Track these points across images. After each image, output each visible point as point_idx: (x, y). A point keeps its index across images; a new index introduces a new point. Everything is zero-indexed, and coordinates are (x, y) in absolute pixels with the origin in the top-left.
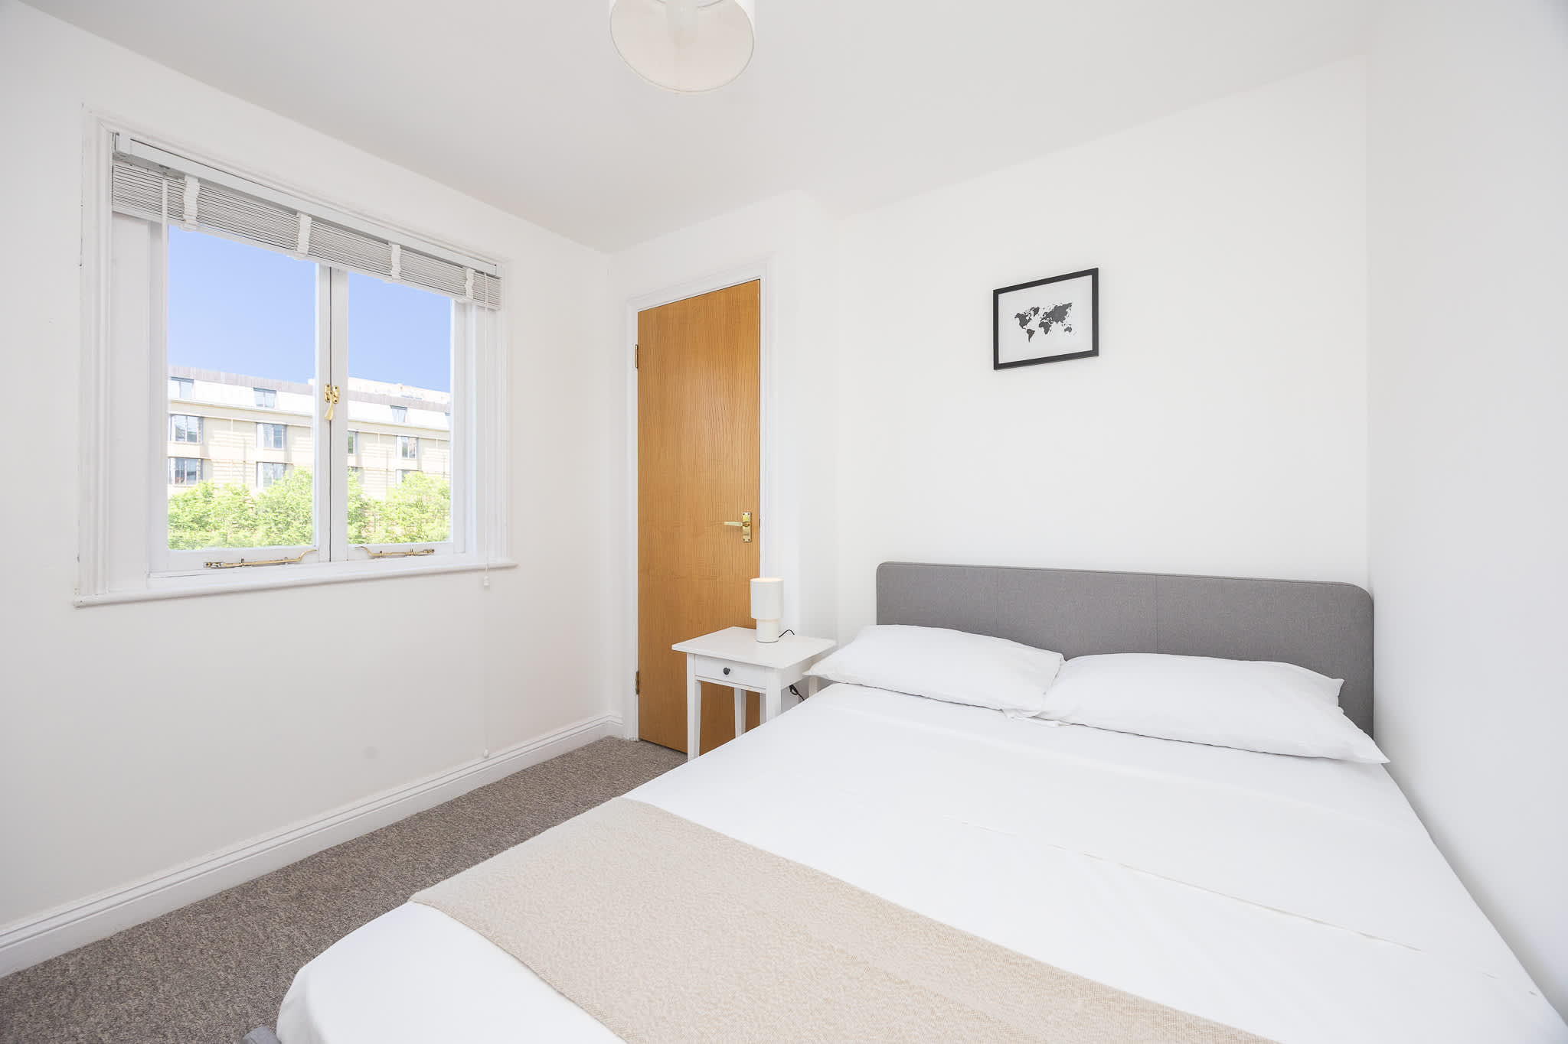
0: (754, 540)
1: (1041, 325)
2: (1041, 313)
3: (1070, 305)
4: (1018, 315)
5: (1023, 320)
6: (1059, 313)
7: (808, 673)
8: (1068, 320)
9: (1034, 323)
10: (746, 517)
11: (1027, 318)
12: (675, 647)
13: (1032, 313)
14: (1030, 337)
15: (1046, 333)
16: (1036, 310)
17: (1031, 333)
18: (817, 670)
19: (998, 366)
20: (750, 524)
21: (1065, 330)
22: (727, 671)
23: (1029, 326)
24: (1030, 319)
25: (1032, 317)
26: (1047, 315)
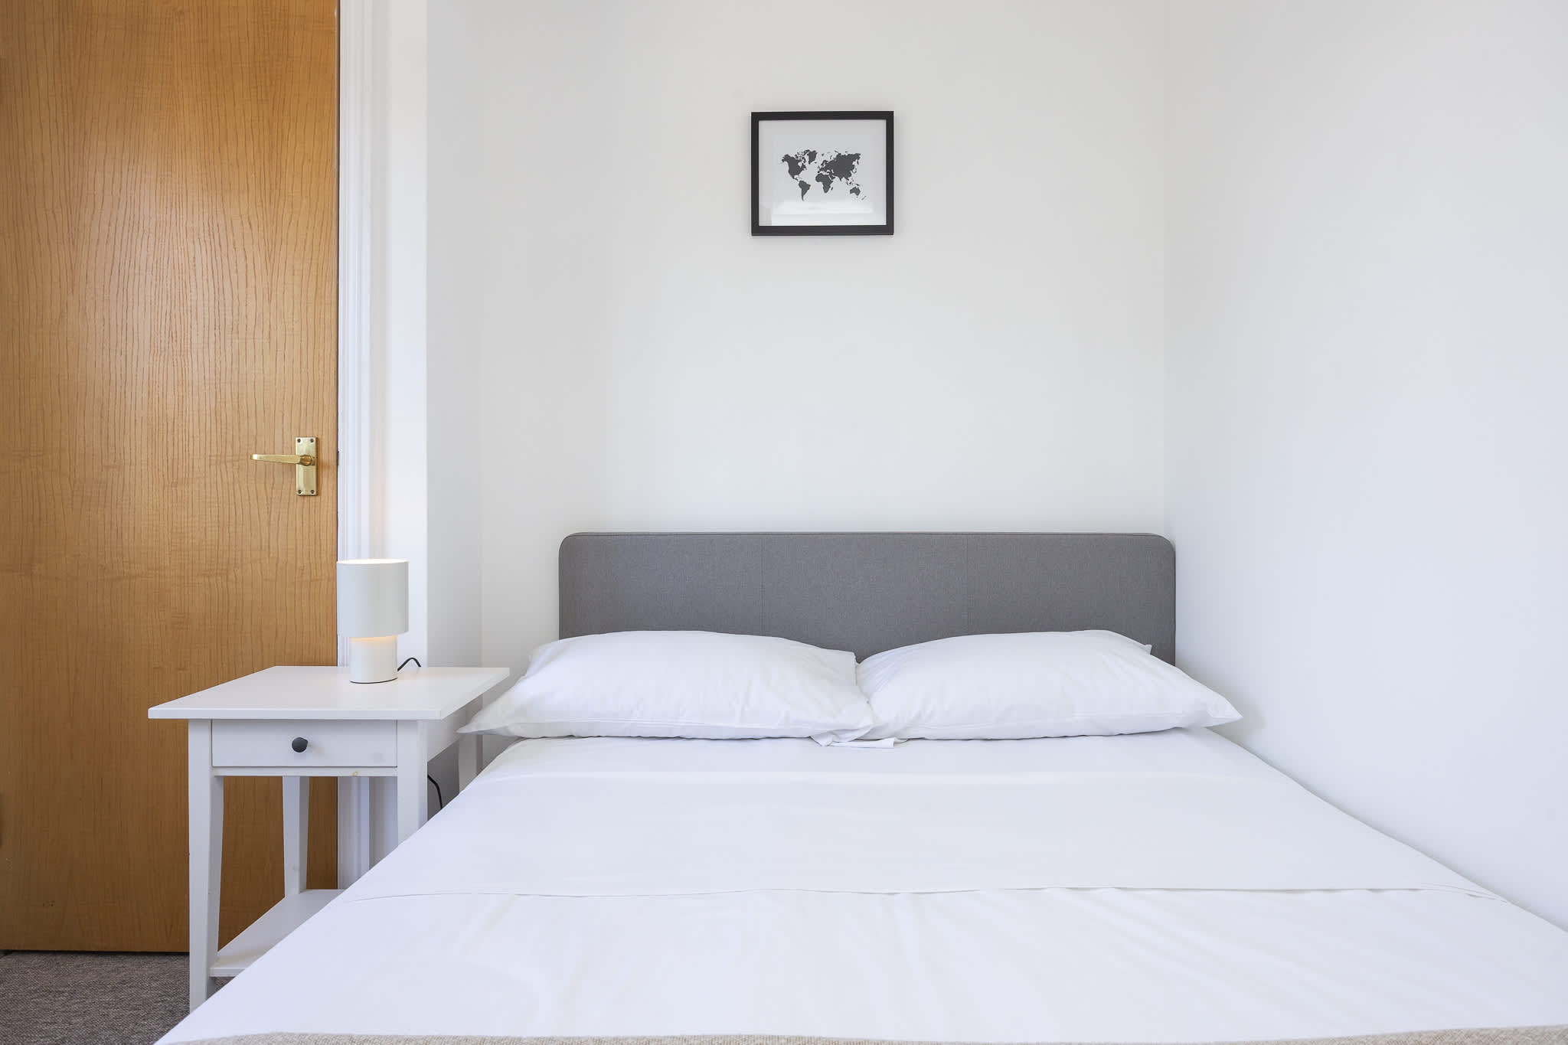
0: (324, 490)
1: (819, 178)
2: (819, 160)
3: (857, 156)
4: (787, 158)
5: (794, 166)
6: (843, 166)
7: (465, 730)
8: (856, 177)
9: (810, 173)
10: (304, 446)
11: (800, 164)
12: (157, 713)
13: (807, 157)
14: (803, 193)
15: (826, 192)
16: (812, 156)
17: (804, 187)
18: (487, 722)
19: (758, 230)
20: (313, 461)
21: (852, 191)
22: (300, 746)
23: (803, 176)
24: (804, 167)
25: (806, 164)
26: (827, 165)
